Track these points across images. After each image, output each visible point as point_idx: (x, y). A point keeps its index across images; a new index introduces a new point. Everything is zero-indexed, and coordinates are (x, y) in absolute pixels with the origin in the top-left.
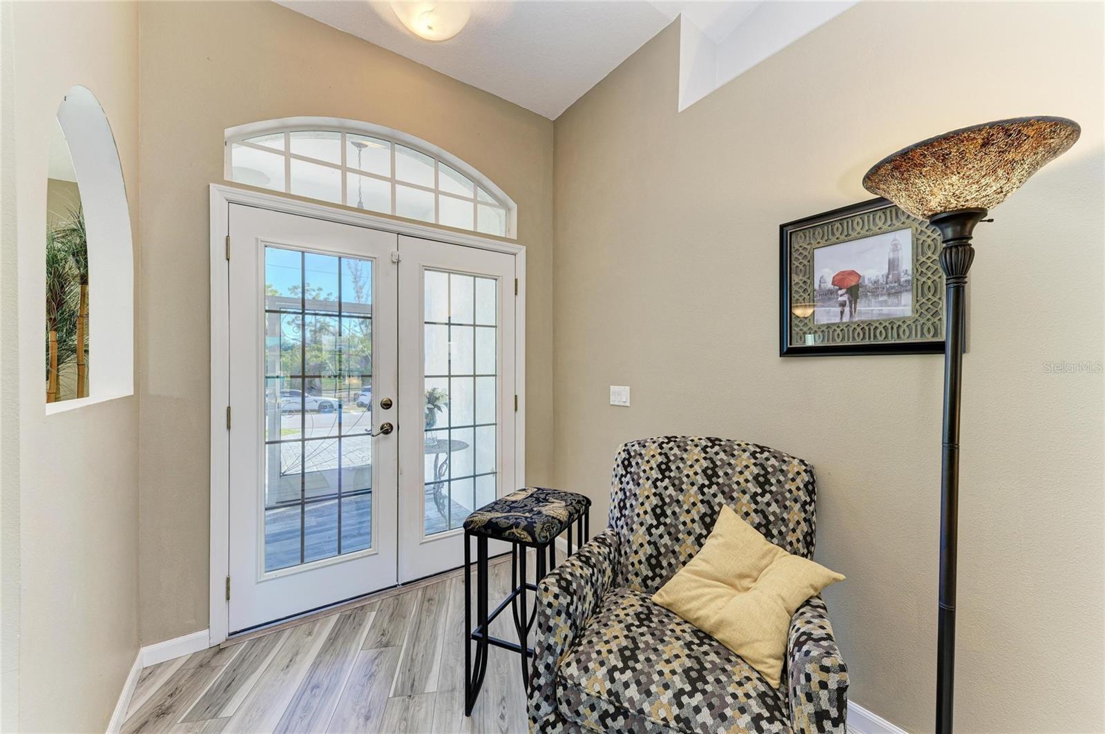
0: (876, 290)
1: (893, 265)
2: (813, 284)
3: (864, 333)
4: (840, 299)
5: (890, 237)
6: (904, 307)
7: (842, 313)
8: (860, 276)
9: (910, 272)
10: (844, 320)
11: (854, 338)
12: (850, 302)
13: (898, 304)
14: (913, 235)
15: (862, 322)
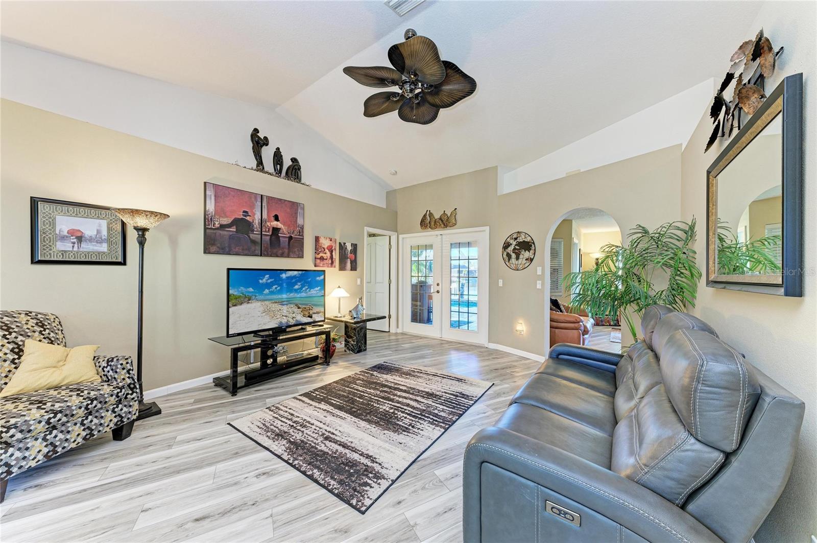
0: (91, 240)
1: (98, 232)
2: (55, 230)
3: (86, 256)
4: (72, 240)
5: (98, 221)
6: (104, 248)
7: (73, 247)
8: (83, 233)
9: (106, 236)
10: (74, 250)
11: (80, 258)
12: (78, 242)
13: (101, 247)
14: (108, 223)
15: (85, 252)
